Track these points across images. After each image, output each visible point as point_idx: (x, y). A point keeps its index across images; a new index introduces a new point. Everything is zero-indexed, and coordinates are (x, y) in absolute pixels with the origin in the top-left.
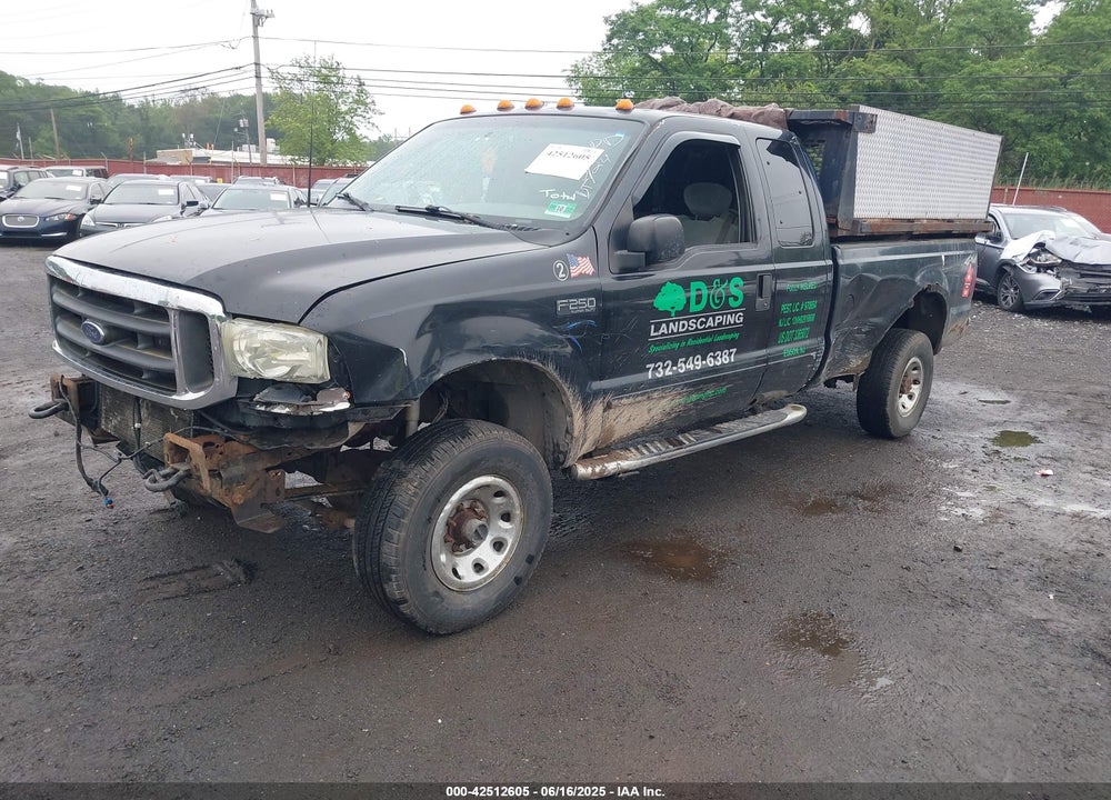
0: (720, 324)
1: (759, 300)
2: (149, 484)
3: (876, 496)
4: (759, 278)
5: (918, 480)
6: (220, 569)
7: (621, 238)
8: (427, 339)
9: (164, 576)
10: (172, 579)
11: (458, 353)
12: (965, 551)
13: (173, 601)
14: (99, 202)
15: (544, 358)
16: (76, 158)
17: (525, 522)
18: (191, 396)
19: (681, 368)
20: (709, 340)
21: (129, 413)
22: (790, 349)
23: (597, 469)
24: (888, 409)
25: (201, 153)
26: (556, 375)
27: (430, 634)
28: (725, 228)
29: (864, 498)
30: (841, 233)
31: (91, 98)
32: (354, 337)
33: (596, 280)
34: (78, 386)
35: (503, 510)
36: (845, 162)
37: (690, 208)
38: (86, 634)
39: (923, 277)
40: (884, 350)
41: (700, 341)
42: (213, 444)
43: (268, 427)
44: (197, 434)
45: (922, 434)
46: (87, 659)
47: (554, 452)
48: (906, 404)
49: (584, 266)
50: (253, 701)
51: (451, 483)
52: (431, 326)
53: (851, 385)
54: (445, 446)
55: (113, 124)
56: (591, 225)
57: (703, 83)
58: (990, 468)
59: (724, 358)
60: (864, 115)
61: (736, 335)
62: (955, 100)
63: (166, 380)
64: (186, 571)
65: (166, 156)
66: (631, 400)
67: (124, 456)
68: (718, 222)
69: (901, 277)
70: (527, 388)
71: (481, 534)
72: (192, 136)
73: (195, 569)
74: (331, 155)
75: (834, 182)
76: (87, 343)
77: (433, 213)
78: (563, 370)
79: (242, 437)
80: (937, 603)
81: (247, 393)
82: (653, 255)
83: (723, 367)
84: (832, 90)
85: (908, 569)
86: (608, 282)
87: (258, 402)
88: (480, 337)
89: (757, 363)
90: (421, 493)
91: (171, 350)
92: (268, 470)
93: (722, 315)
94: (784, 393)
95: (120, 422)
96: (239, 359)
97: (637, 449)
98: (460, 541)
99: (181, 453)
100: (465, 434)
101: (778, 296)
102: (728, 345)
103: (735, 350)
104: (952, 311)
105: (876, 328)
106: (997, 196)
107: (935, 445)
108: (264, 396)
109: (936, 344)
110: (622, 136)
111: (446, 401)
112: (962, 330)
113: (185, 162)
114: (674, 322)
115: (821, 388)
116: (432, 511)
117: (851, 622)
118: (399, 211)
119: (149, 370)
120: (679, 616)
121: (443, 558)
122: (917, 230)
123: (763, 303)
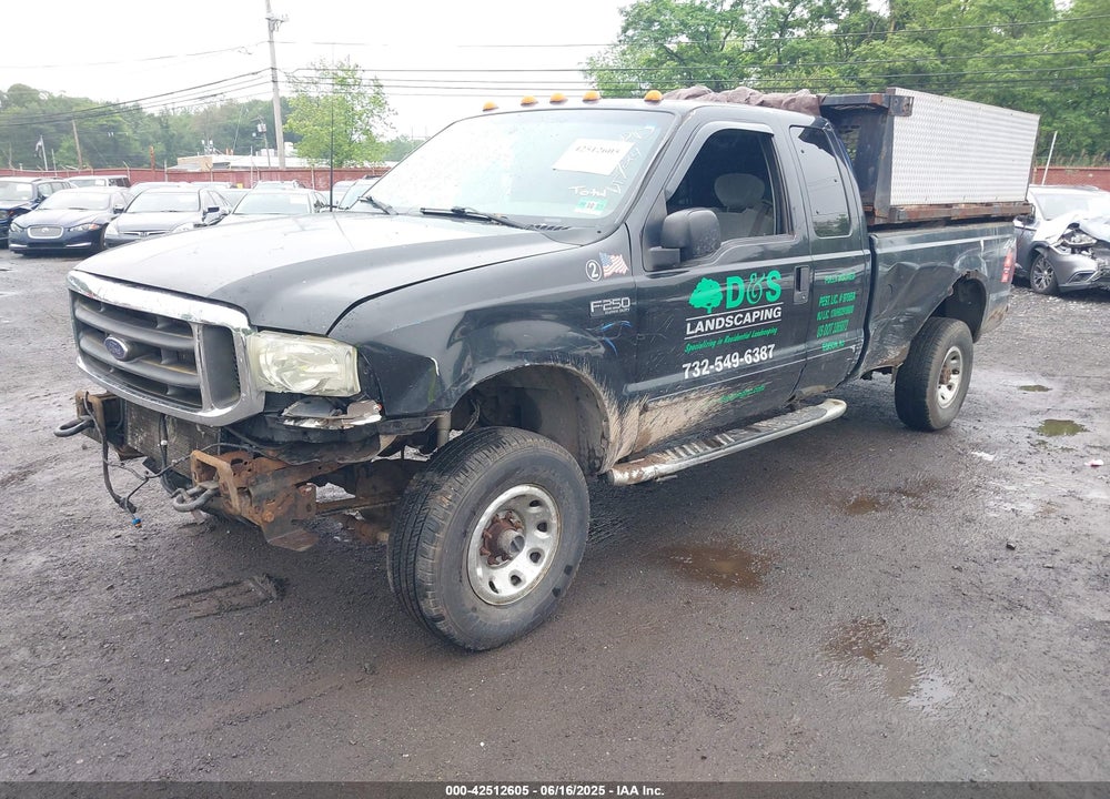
0: (758, 320)
1: (797, 293)
2: (177, 505)
3: (920, 492)
4: (797, 270)
5: (962, 474)
6: (251, 585)
7: (655, 234)
8: (457, 347)
9: (195, 594)
10: (203, 596)
11: (491, 360)
12: (1018, 549)
13: (205, 620)
14: (121, 211)
15: (578, 361)
16: (98, 167)
17: (562, 532)
18: (217, 412)
19: (718, 366)
20: (746, 336)
21: (155, 428)
22: (829, 344)
23: (635, 474)
24: (927, 401)
25: (221, 158)
26: (590, 378)
27: (469, 650)
28: (759, 219)
29: (905, 493)
30: (878, 222)
31: (111, 108)
32: (383, 347)
33: (630, 279)
34: (103, 402)
35: (540, 519)
36: (881, 147)
37: (722, 200)
38: (117, 657)
39: (962, 264)
40: (922, 340)
41: (738, 338)
42: (241, 461)
43: (296, 442)
44: (224, 450)
45: (963, 426)
46: (119, 685)
47: (589, 458)
48: (945, 396)
49: (617, 265)
50: (289, 726)
51: (487, 493)
52: (463, 333)
53: (889, 376)
54: (479, 456)
55: (135, 132)
56: (623, 221)
57: (720, 72)
58: (1037, 459)
59: (762, 355)
60: (901, 98)
61: (774, 331)
62: (979, 80)
63: (191, 396)
64: (217, 588)
65: (186, 164)
66: (668, 401)
67: (152, 474)
68: (750, 214)
69: (939, 264)
70: (561, 393)
71: (517, 545)
72: (211, 142)
73: (225, 586)
74: (348, 157)
75: (870, 169)
76: (111, 359)
77: (459, 214)
78: (599, 373)
79: (271, 453)
80: (994, 606)
81: (275, 407)
82: (688, 250)
83: (761, 365)
84: (852, 74)
85: (959, 569)
86: (642, 279)
87: (286, 417)
88: (512, 342)
89: (796, 358)
90: (456, 506)
91: (195, 364)
92: (298, 485)
93: (760, 310)
94: (823, 388)
95: (146, 439)
96: (266, 373)
97: (674, 452)
98: (495, 553)
99: (209, 472)
100: (498, 443)
101: (817, 288)
102: (767, 340)
103: (772, 346)
104: (992, 297)
105: (914, 318)
106: (1035, 177)
107: (975, 438)
108: (293, 410)
109: (975, 332)
110: (653, 128)
111: (478, 409)
112: (1001, 316)
113: (205, 169)
114: (710, 319)
115: (858, 381)
116: (467, 526)
117: (904, 628)
118: (425, 213)
119: (174, 387)
120: (724, 625)
121: (479, 571)
122: (955, 215)
123: (801, 297)
